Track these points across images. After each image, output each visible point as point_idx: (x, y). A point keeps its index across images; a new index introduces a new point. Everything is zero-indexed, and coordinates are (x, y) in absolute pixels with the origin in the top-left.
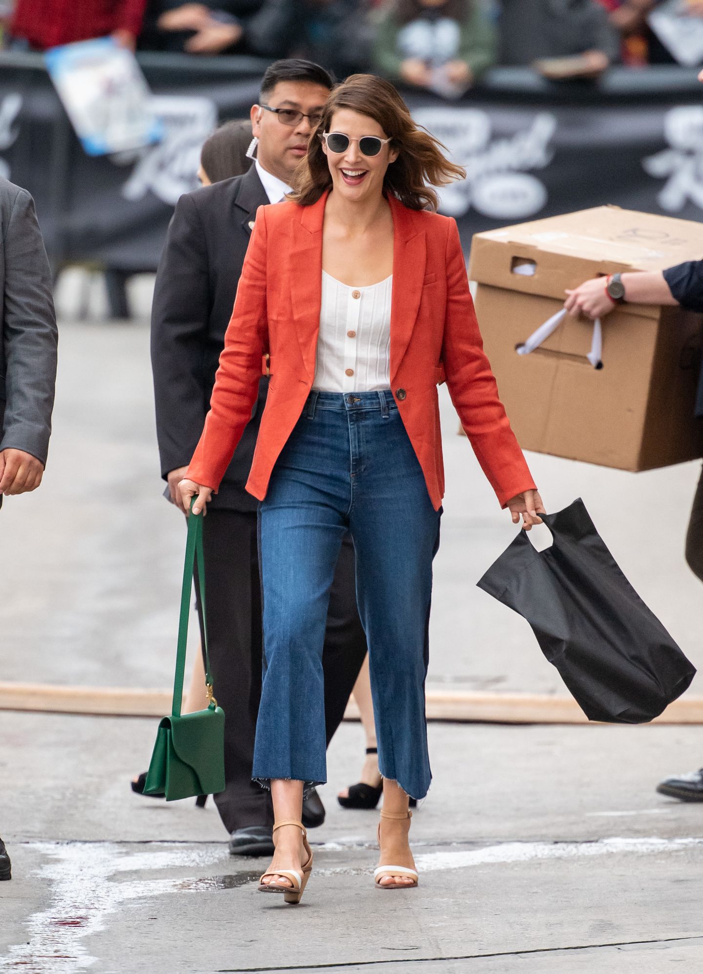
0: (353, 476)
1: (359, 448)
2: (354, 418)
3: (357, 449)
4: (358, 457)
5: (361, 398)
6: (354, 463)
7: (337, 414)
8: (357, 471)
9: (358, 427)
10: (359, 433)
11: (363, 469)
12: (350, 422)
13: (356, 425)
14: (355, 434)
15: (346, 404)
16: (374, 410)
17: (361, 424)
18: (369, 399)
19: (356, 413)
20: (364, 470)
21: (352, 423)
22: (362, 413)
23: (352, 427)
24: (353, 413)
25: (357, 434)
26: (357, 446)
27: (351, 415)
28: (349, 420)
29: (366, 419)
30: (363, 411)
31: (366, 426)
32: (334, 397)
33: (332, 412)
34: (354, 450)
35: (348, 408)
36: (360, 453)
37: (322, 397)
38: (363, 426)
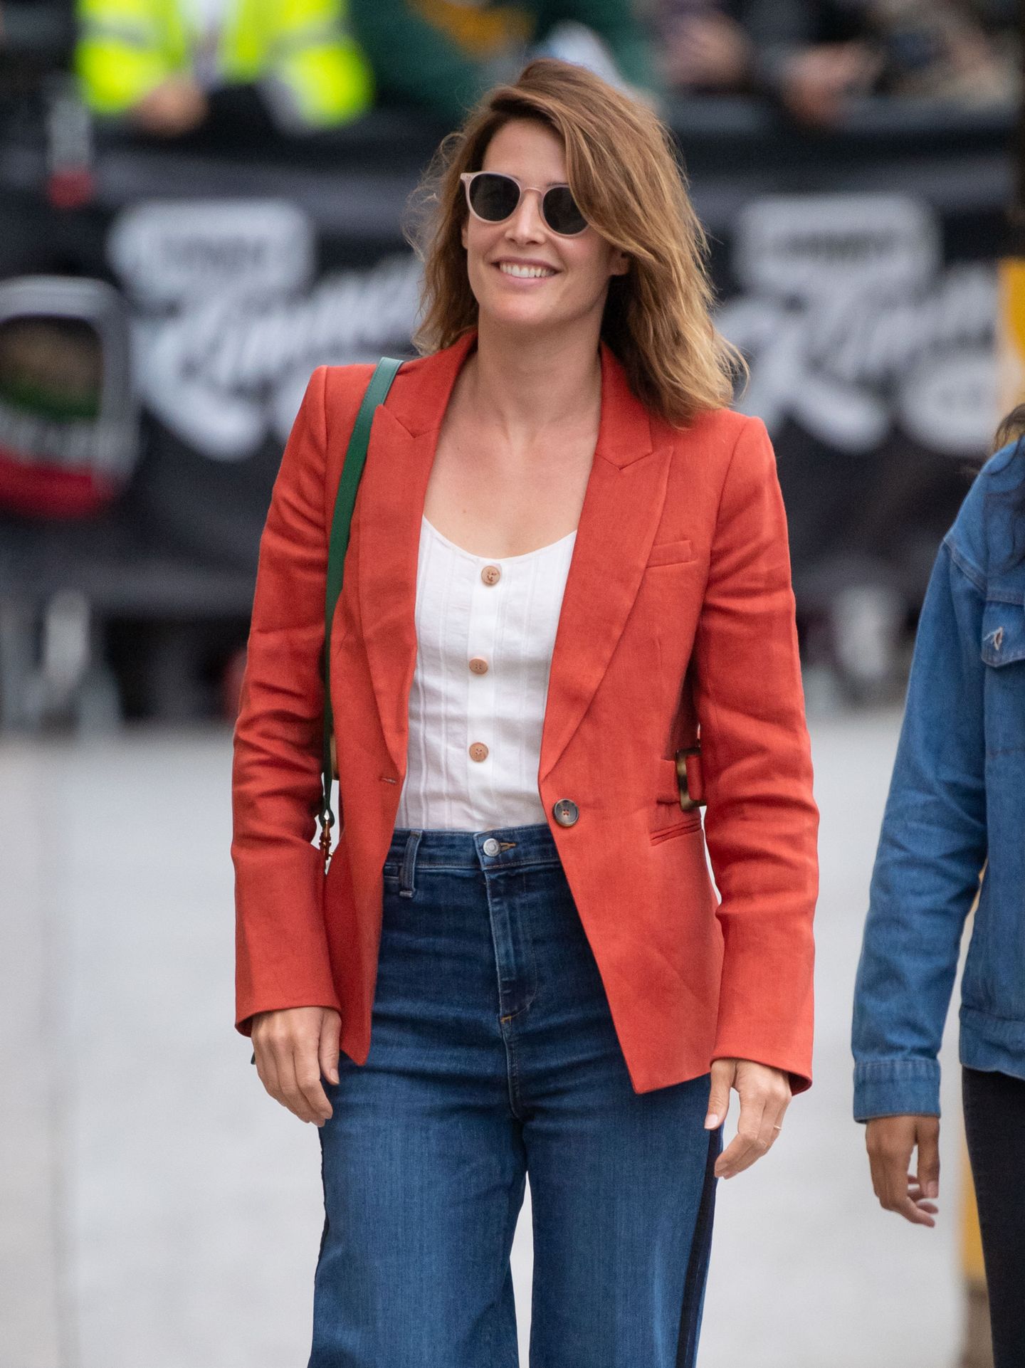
0: (506, 1021)
1: (516, 957)
2: (501, 889)
3: (513, 960)
4: (514, 978)
5: (518, 840)
6: (507, 992)
7: (463, 879)
8: (516, 1008)
9: (512, 908)
10: (513, 920)
11: (528, 1006)
12: (493, 897)
13: (505, 905)
14: (504, 925)
15: (480, 857)
16: (548, 866)
17: (518, 901)
18: (537, 842)
19: (506, 875)
20: (532, 1006)
21: (496, 900)
22: (520, 875)
23: (497, 908)
24: (499, 877)
25: (509, 926)
26: (512, 951)
27: (494, 882)
28: (489, 892)
29: (530, 889)
30: (521, 870)
31: (532, 905)
32: (457, 842)
33: (454, 877)
34: (503, 962)
35: (488, 865)
36: (520, 968)
37: (430, 843)
38: (523, 905)
